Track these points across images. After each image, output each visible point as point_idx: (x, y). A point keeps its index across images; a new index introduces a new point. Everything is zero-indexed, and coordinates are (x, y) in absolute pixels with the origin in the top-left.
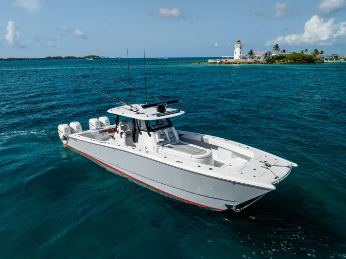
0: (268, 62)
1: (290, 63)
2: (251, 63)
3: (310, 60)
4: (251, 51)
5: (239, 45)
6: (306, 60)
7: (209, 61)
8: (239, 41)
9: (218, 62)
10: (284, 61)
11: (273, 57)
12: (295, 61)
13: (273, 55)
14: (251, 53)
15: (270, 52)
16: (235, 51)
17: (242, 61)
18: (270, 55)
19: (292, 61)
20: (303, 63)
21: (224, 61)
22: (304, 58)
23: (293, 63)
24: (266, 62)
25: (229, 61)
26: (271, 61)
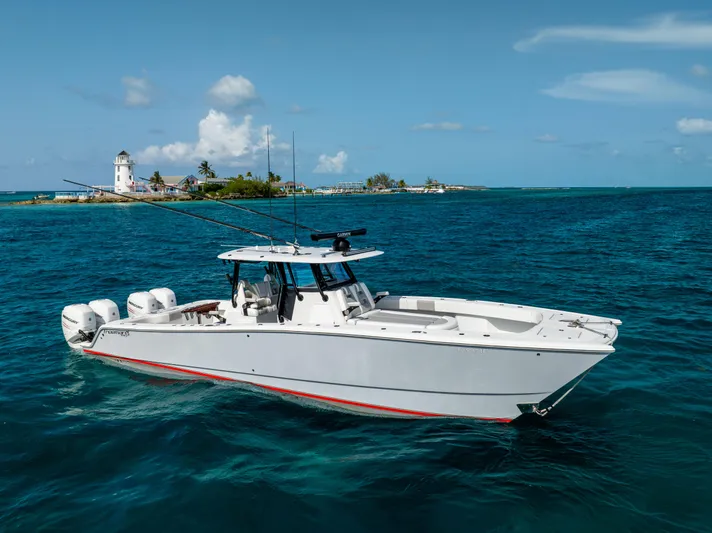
0: (193, 198)
1: (235, 198)
2: (160, 200)
3: (266, 192)
4: (157, 174)
5: (124, 162)
6: (261, 192)
7: (58, 197)
8: (123, 153)
9: (82, 197)
10: (222, 195)
11: (200, 188)
12: (242, 194)
13: (199, 182)
14: (157, 179)
15: (192, 177)
16: (117, 174)
17: (138, 195)
18: (193, 182)
19: (238, 195)
20: (257, 197)
21: (97, 196)
22: (256, 187)
23: (239, 198)
24: (188, 197)
25: (108, 196)
26: (198, 193)
